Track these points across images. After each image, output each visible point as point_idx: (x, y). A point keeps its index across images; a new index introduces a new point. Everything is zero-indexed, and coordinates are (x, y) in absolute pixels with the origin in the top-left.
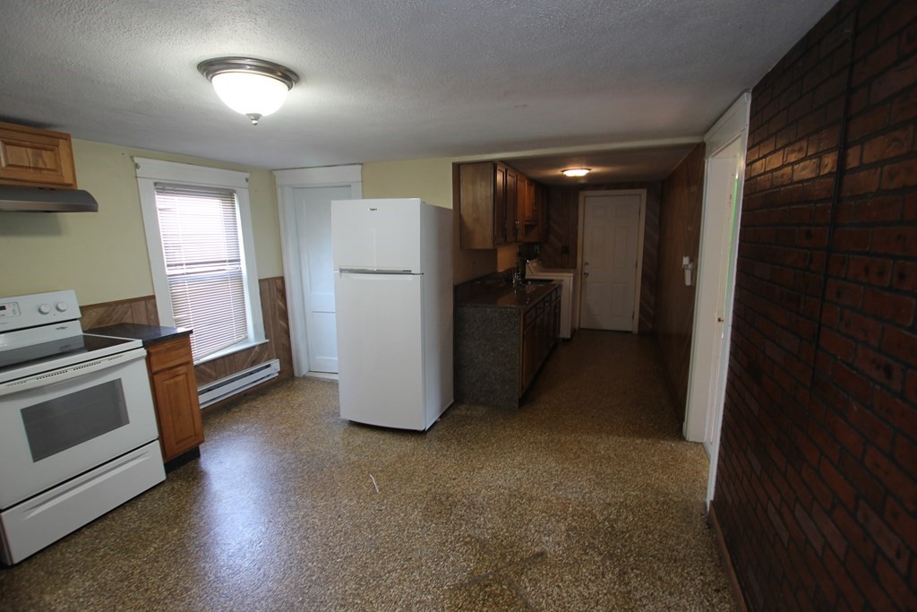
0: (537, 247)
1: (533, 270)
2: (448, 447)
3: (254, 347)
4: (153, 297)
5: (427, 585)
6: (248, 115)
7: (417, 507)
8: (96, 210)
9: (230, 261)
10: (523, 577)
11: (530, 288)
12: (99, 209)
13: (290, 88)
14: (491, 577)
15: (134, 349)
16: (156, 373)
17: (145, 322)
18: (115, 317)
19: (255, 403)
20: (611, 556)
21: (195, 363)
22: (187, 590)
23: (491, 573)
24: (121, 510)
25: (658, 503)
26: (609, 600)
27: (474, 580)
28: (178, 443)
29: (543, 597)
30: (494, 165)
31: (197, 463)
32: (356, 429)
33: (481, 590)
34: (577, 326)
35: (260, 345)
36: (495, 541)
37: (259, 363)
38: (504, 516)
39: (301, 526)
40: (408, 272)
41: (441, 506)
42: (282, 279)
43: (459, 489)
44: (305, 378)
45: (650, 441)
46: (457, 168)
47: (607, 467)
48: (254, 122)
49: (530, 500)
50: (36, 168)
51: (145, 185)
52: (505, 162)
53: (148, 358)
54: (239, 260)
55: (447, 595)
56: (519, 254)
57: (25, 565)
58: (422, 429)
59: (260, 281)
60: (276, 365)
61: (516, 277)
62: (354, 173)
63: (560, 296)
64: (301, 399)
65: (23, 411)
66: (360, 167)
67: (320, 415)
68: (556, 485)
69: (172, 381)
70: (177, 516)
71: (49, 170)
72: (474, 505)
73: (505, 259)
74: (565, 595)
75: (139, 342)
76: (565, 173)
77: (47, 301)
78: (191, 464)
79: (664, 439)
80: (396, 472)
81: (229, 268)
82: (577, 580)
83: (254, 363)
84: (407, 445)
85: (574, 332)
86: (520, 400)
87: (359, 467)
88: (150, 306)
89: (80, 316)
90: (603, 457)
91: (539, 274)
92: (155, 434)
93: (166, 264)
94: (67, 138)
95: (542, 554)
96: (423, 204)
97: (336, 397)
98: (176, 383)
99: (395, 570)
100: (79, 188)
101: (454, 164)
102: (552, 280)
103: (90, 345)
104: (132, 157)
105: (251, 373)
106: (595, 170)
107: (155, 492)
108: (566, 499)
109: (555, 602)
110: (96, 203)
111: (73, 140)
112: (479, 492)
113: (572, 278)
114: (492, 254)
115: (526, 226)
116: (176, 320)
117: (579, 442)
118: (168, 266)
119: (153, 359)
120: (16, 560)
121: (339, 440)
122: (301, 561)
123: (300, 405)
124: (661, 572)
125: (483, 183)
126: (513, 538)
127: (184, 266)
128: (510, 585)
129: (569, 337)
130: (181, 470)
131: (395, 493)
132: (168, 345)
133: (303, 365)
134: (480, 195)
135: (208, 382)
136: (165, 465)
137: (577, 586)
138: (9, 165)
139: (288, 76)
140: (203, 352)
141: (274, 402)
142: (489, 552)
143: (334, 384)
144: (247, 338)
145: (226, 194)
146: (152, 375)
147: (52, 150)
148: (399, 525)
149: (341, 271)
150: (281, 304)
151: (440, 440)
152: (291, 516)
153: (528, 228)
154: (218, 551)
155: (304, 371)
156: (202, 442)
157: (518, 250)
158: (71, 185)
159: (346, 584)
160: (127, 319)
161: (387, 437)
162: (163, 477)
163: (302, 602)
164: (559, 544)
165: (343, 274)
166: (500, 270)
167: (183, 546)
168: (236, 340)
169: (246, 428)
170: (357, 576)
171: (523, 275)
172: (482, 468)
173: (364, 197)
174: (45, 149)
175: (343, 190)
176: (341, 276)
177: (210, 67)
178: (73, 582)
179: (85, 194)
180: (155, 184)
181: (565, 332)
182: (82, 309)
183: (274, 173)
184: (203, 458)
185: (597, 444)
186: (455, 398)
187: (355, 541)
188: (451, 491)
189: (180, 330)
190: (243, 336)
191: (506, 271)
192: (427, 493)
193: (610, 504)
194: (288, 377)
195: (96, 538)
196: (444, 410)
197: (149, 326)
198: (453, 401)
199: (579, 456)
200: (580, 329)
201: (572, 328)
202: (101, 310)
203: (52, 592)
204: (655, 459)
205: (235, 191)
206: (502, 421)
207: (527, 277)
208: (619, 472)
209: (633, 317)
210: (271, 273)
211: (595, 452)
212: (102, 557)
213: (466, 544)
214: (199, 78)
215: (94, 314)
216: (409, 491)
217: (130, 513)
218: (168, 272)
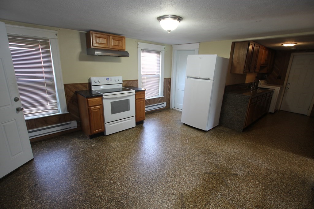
0: (266, 75)
1: (262, 84)
2: (213, 137)
3: (160, 98)
4: (138, 80)
5: (197, 169)
6: (168, 31)
7: (198, 150)
8: (129, 56)
9: (157, 72)
10: (227, 178)
11: (259, 91)
12: (130, 56)
13: (180, 22)
14: (217, 174)
15: (133, 92)
16: (137, 99)
17: (135, 86)
18: (129, 84)
19: (158, 113)
20: (262, 183)
21: (146, 99)
22: (138, 151)
23: (217, 173)
24: (126, 131)
25: (290, 175)
26: (256, 194)
27: (211, 173)
28: (139, 118)
29: (233, 185)
30: (249, 43)
31: (143, 124)
32: (185, 126)
33: (213, 176)
34: (279, 109)
35: (162, 97)
36: (221, 166)
37: (161, 102)
38: (226, 161)
39: (166, 146)
40: (209, 79)
41: (206, 152)
42: (170, 79)
43: (213, 149)
44: (173, 109)
45: (297, 155)
46: (234, 44)
47: (272, 158)
48: (169, 32)
49: (237, 159)
50: (118, 46)
51: (139, 50)
52: (254, 41)
53: (136, 95)
54: (159, 72)
55: (202, 174)
56: (257, 77)
57: (108, 136)
58: (206, 130)
59: (164, 79)
60: (165, 104)
61: (253, 86)
62: (197, 46)
63: (272, 95)
64: (170, 115)
65: (111, 102)
66: (199, 44)
67: (175, 120)
68: (249, 158)
69: (140, 102)
70: (137, 135)
71: (120, 46)
72: (217, 155)
73: (249, 78)
74: (241, 187)
75: (134, 91)
76: (283, 45)
77: (116, 78)
78: (141, 125)
79: (304, 156)
80: (194, 140)
81: (156, 74)
82: (246, 185)
83: (159, 102)
84: (199, 134)
85: (276, 111)
86: (243, 129)
87: (184, 136)
88: (137, 82)
89: (122, 83)
90: (272, 155)
91: (264, 86)
92: (135, 115)
93: (142, 71)
94: (124, 38)
95: (236, 175)
96: (218, 56)
97: (181, 116)
98: (141, 103)
99: (188, 163)
100: (126, 51)
101: (232, 42)
102: (270, 89)
103: (124, 90)
104: (137, 42)
105: (158, 105)
106: (299, 44)
107: (133, 129)
108: (251, 163)
109: (236, 187)
110: (129, 54)
111: (126, 38)
112: (220, 152)
113: (279, 89)
114: (244, 76)
115: (261, 66)
116: (142, 87)
117: (264, 148)
118: (142, 72)
119: (137, 95)
120: (107, 135)
121: (179, 128)
122: (164, 153)
123: (170, 116)
124: (282, 195)
125: (243, 49)
126: (228, 167)
127: (146, 73)
128: (222, 178)
129: (273, 112)
130: (139, 125)
131: (193, 145)
132: (140, 92)
133: (173, 106)
134: (241, 53)
135: (147, 105)
136: (136, 123)
137: (246, 187)
138: (113, 45)
139: (179, 18)
140: (148, 97)
141: (163, 114)
142: (218, 168)
143: (181, 112)
144: (158, 95)
145: (158, 52)
146: (136, 99)
147: (121, 41)
148: (192, 153)
149: (188, 77)
150: (169, 86)
151: (211, 135)
152: (164, 143)
153: (262, 67)
154: (145, 145)
155: (173, 107)
156: (144, 119)
157: (256, 76)
158: (124, 50)
159: (175, 162)
160: (132, 85)
161: (194, 130)
162: (135, 126)
163: (163, 162)
164: (243, 174)
165: (188, 78)
166: (247, 82)
167: (138, 142)
168: (156, 95)
169: (155, 119)
170: (178, 161)
171: (257, 85)
172: (223, 146)
173: (199, 54)
174: (120, 41)
175: (192, 51)
176: (187, 79)
177: (160, 18)
178: (116, 142)
179: (127, 52)
180: (142, 49)
181: (272, 109)
182: (123, 81)
183: (172, 46)
184: (144, 124)
185: (271, 150)
186: (219, 124)
187: (179, 153)
188: (210, 149)
189: (143, 89)
190: (158, 94)
191: (249, 83)
192: (202, 148)
193: (269, 169)
194: (168, 108)
195: (121, 135)
196: (214, 127)
197: (136, 87)
198: (218, 124)
199: (262, 152)
200: (280, 110)
201: (275, 109)
202: (126, 82)
203: (112, 143)
204: (296, 162)
205: (161, 52)
206: (234, 134)
207: (258, 87)
208: (277, 161)
209: (309, 109)
210: (168, 77)
211: (269, 153)
212: (122, 139)
213: (211, 164)
214: (157, 21)
215: (125, 83)
216: (197, 146)
217: (127, 132)
218: (142, 74)
